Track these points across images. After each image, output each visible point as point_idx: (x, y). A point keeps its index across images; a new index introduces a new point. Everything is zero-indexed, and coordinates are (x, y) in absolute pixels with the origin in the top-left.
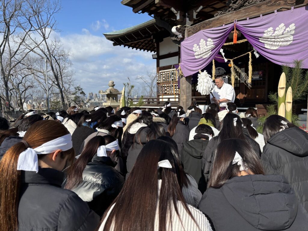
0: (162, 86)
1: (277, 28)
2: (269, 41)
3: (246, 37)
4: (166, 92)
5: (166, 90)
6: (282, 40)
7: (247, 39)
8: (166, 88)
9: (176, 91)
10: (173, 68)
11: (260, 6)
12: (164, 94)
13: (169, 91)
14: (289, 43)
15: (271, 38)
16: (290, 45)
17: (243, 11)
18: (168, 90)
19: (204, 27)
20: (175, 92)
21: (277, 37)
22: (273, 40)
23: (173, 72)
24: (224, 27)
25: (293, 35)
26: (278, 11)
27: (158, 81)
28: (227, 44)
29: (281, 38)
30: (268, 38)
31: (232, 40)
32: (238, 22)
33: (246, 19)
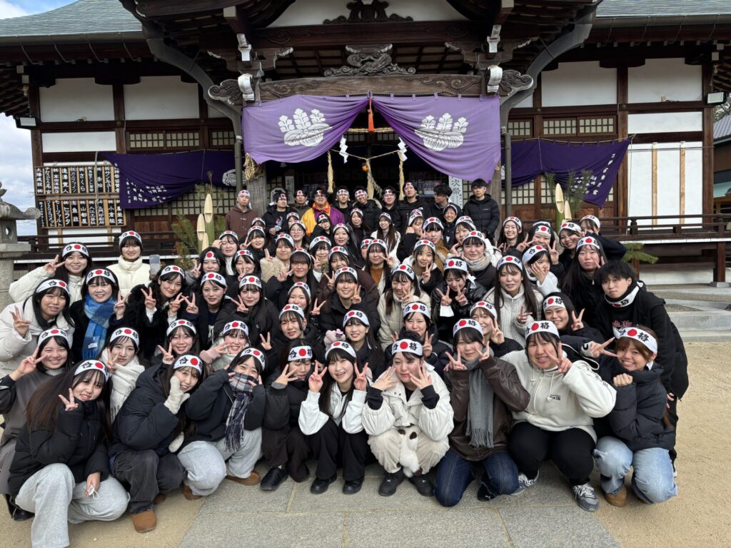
0: (60, 206)
1: (441, 119)
2: (430, 137)
3: (391, 124)
4: (76, 219)
5: (76, 215)
6: (449, 138)
7: (393, 128)
8: (75, 210)
9: (114, 218)
10: (99, 160)
11: (411, 81)
12: (70, 224)
13: (86, 218)
14: (459, 144)
15: (433, 133)
16: (461, 147)
17: (383, 81)
18: (83, 215)
19: (302, 91)
20: (112, 221)
21: (443, 132)
22: (436, 136)
23: (99, 169)
24: (348, 98)
25: (463, 134)
26: (439, 95)
27: (40, 191)
28: (356, 130)
29: (449, 136)
30: (428, 133)
31: (366, 126)
32: (375, 97)
33: (389, 96)
